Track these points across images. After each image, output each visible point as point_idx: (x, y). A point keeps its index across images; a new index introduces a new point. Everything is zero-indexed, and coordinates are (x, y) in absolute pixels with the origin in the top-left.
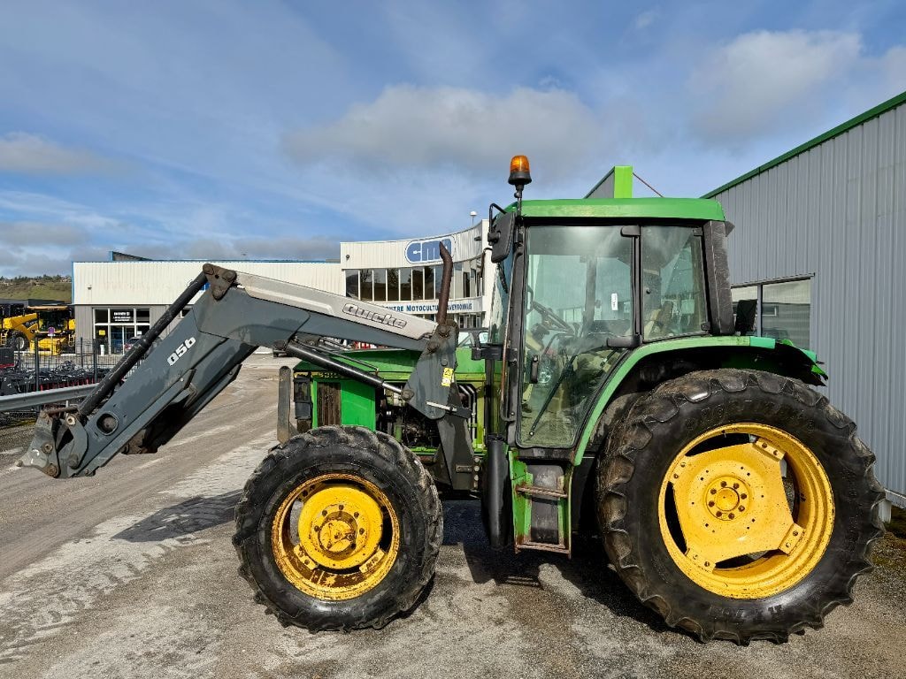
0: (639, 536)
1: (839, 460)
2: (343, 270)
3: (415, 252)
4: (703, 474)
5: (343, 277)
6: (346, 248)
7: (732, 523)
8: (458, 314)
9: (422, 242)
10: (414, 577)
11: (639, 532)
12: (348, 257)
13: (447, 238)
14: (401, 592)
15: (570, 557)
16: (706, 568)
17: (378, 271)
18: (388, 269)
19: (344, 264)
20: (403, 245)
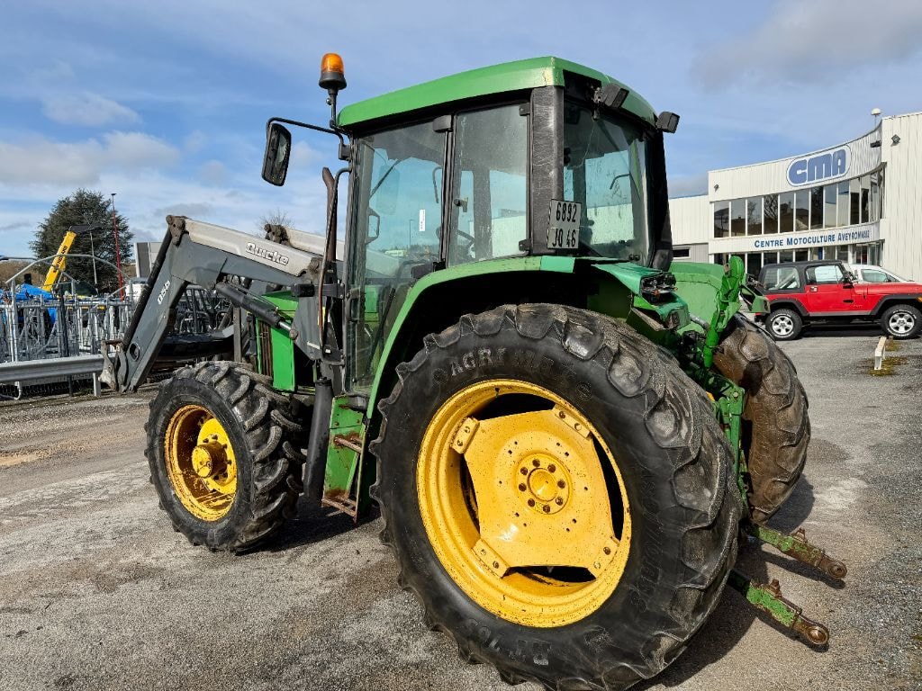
0: (392, 508)
1: (628, 446)
2: (711, 202)
3: (799, 172)
4: (512, 447)
5: (712, 210)
6: (714, 177)
7: (546, 518)
8: (854, 245)
9: (808, 159)
10: (246, 512)
11: (392, 504)
12: (717, 187)
13: (841, 148)
14: (238, 524)
15: (355, 520)
16: (495, 570)
17: (752, 200)
18: (765, 197)
19: (714, 196)
20: (784, 165)
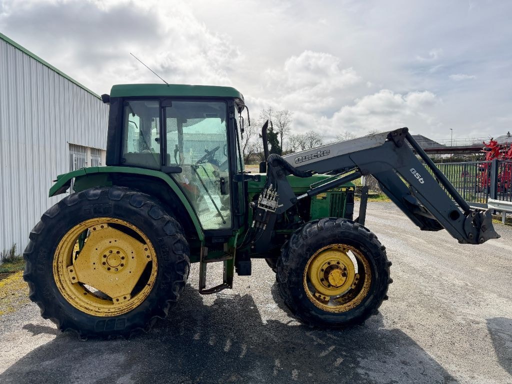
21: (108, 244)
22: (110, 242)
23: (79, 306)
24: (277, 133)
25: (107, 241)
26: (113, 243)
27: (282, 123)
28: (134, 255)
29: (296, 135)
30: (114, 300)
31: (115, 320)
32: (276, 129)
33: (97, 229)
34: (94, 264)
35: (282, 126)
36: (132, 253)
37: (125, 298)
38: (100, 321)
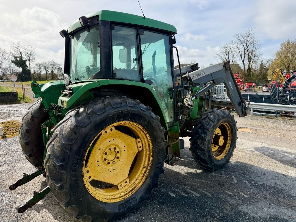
21: (108, 143)
22: (110, 141)
23: (102, 199)
24: (26, 60)
25: (107, 141)
26: (112, 142)
27: (29, 54)
28: (125, 148)
29: (40, 62)
30: (119, 187)
31: (129, 200)
32: (25, 58)
33: (108, 132)
34: (98, 161)
35: (30, 56)
36: (124, 147)
37: (126, 182)
38: (120, 205)
